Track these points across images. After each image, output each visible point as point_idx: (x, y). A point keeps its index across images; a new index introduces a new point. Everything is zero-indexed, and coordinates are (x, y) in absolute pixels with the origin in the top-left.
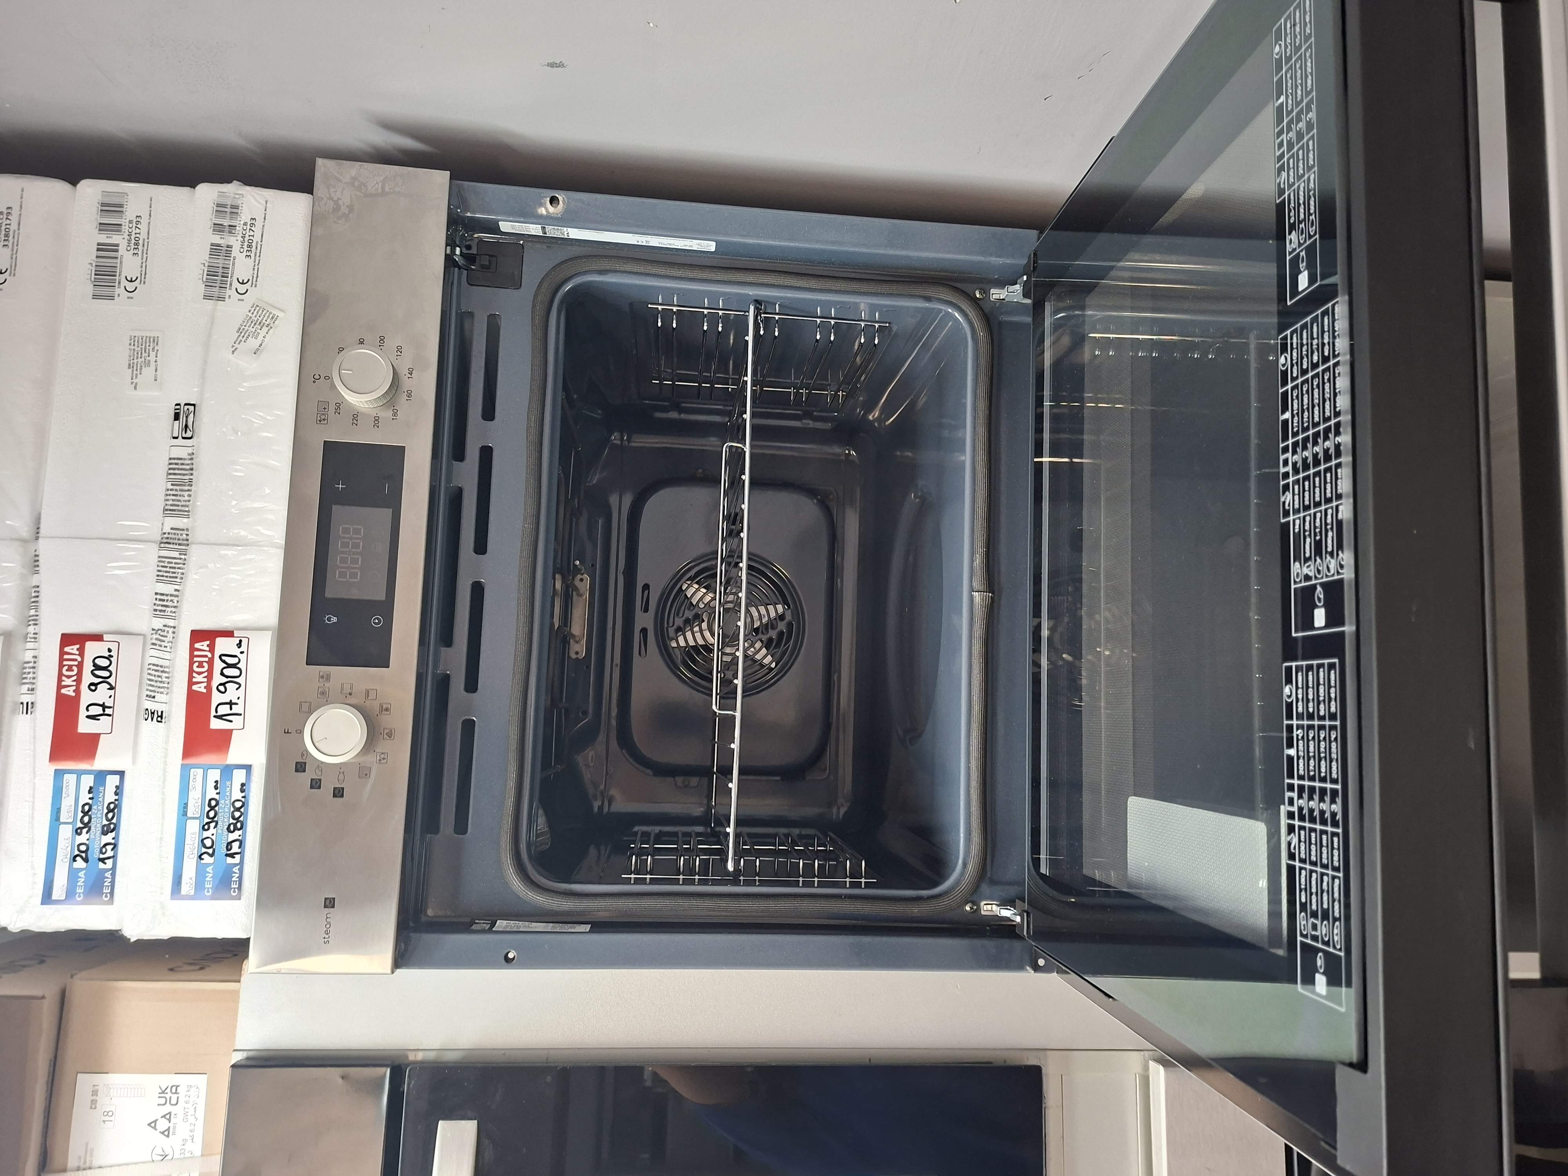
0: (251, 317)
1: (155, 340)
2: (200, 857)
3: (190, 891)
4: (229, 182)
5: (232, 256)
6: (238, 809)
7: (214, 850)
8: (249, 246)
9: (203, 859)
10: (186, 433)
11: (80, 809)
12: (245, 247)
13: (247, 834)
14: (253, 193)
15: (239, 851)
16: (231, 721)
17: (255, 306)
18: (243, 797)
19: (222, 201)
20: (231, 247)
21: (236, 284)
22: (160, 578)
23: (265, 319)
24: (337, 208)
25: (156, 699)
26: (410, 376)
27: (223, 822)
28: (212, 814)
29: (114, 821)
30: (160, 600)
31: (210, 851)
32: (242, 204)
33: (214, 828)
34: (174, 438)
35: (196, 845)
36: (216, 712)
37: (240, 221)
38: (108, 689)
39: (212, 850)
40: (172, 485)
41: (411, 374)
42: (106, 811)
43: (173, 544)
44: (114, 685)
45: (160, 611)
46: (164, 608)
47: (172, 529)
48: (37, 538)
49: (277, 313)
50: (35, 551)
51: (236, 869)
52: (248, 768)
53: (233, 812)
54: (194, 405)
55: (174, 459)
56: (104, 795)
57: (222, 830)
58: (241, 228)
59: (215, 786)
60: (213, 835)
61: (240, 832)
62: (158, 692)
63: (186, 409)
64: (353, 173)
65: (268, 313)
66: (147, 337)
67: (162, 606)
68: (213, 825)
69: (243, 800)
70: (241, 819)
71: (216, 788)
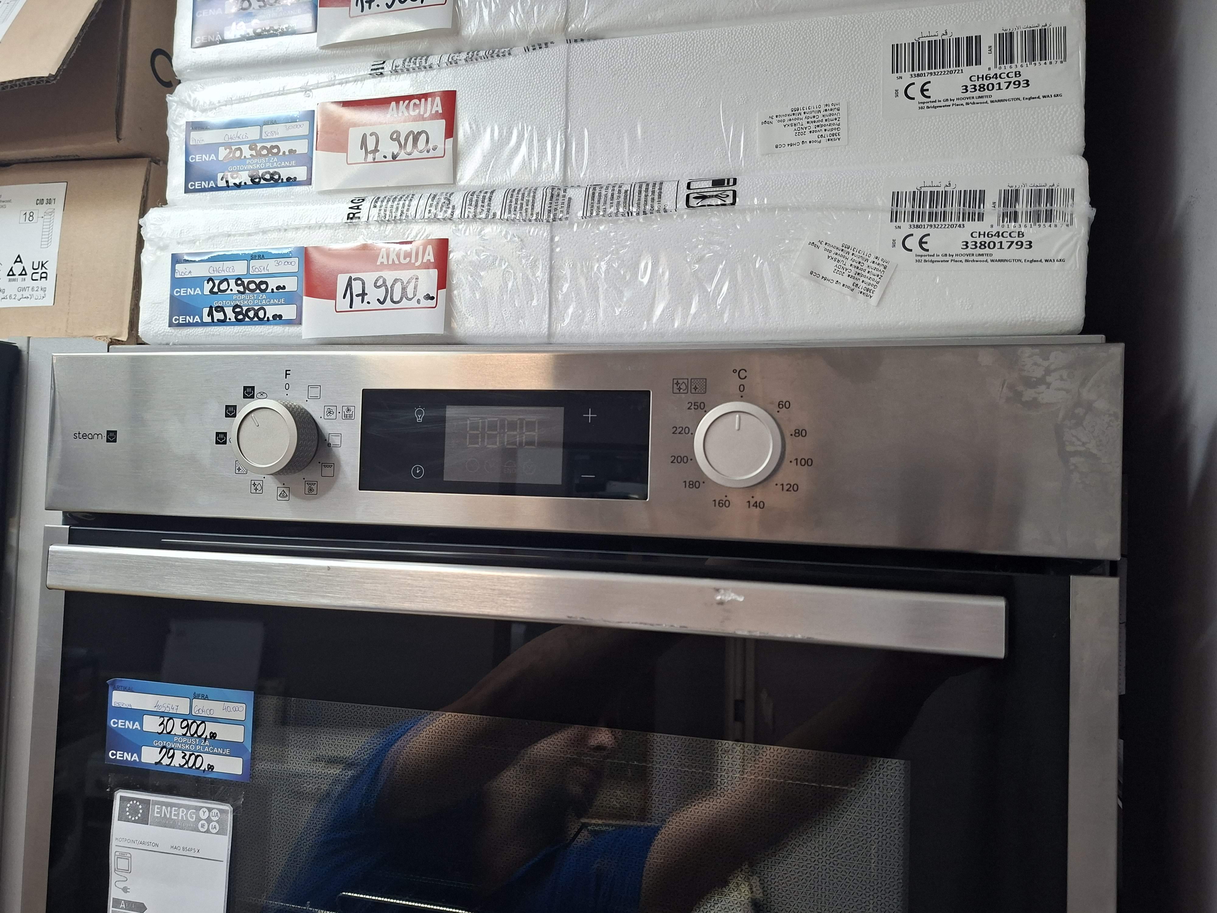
0: (867, 260)
1: (834, 137)
2: (210, 279)
3: (178, 273)
4: (1093, 203)
5: (966, 223)
6: (256, 315)
7: (216, 293)
8: (983, 245)
9: (208, 283)
10: (694, 198)
11: (274, 144)
12: (982, 238)
13: (232, 327)
14: (1075, 239)
15: (215, 320)
16: (344, 298)
17: (885, 264)
18: (268, 318)
19: (1058, 198)
20: (981, 217)
21: (918, 233)
22: (511, 193)
23: (866, 280)
24: (1030, 383)
25: (372, 209)
26: (752, 504)
27: (244, 300)
28: (252, 286)
29: (262, 182)
30: (484, 197)
31: (216, 290)
32: (1056, 226)
33: (238, 291)
34: (689, 184)
35: (223, 274)
36: (355, 279)
37: (1025, 226)
38: (393, 153)
39: (217, 291)
40: (626, 191)
41: (756, 505)
42: (271, 171)
43: (551, 203)
44: (397, 159)
45: (471, 200)
46: (474, 203)
47: (570, 199)
48: (569, 41)
49: (876, 296)
50: (552, 43)
51: (197, 319)
52: (298, 321)
53: (254, 309)
54: (734, 203)
55: (660, 189)
56: (287, 167)
57: (235, 300)
58: (1012, 229)
59: (280, 286)
60: (231, 290)
61: (233, 320)
62: (380, 210)
63: (728, 193)
64: (1101, 405)
65: (875, 283)
66: (839, 125)
67: (477, 201)
68: (241, 289)
69: (266, 319)
70: (247, 319)
71: (278, 288)
